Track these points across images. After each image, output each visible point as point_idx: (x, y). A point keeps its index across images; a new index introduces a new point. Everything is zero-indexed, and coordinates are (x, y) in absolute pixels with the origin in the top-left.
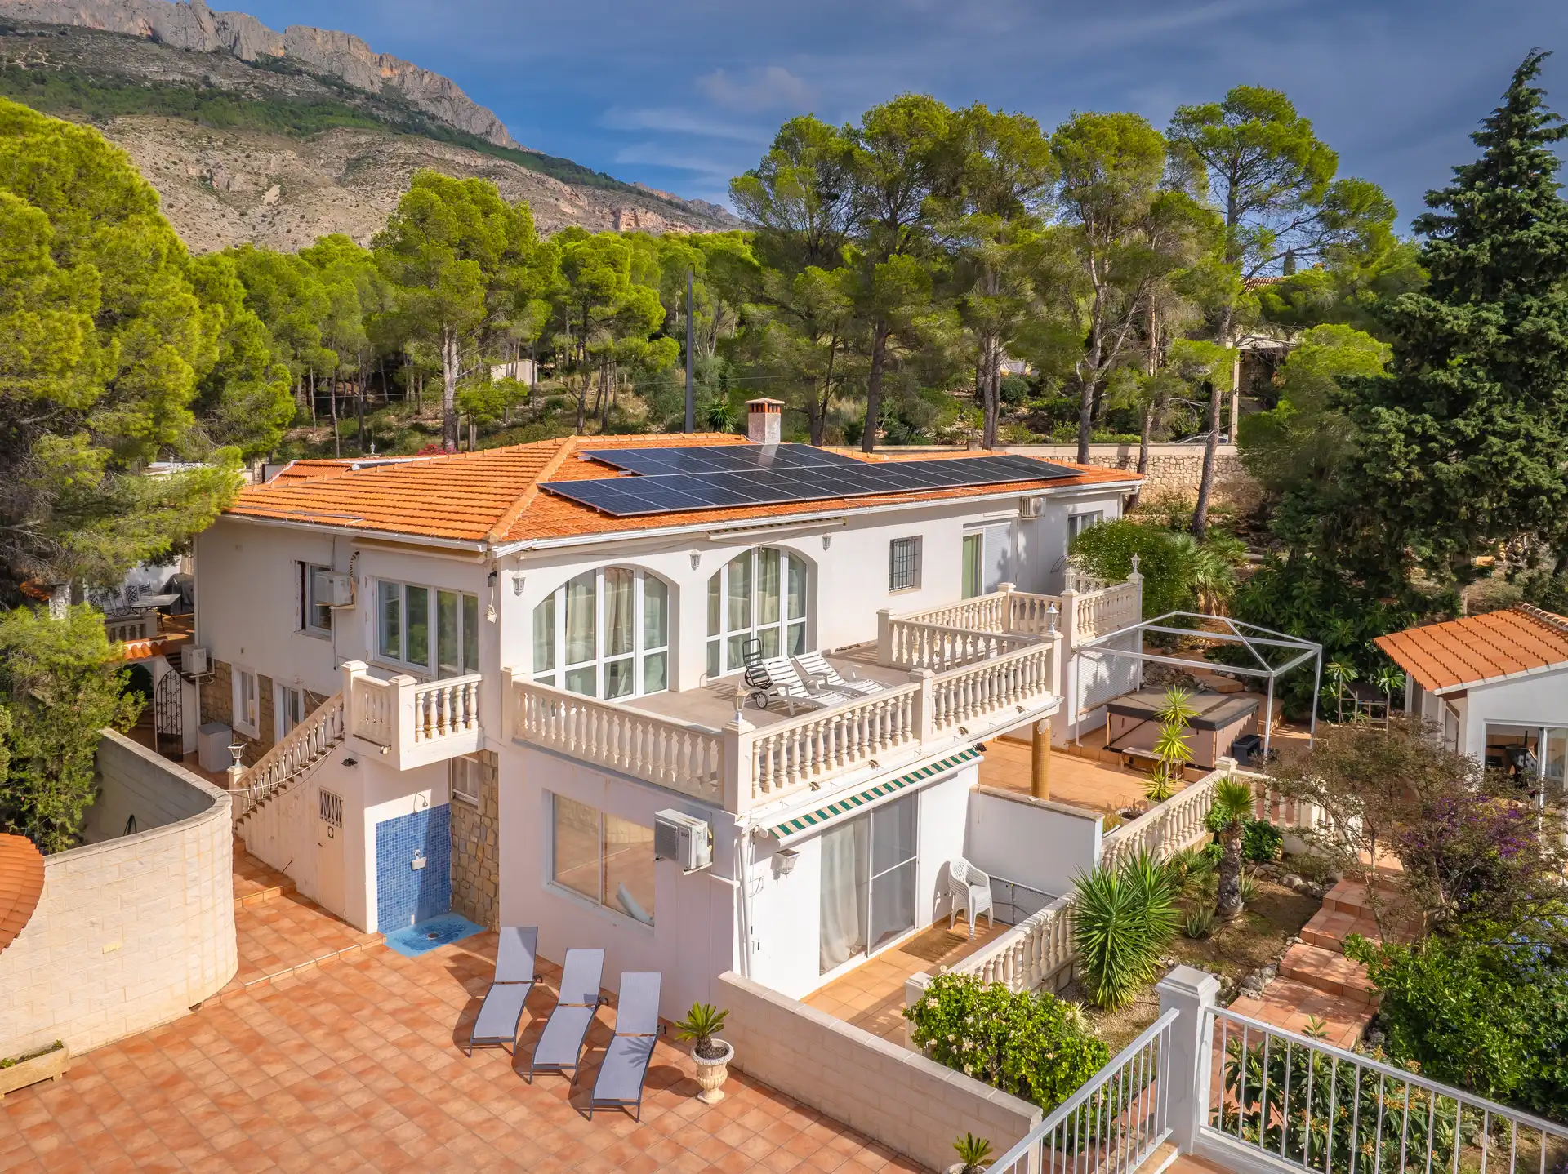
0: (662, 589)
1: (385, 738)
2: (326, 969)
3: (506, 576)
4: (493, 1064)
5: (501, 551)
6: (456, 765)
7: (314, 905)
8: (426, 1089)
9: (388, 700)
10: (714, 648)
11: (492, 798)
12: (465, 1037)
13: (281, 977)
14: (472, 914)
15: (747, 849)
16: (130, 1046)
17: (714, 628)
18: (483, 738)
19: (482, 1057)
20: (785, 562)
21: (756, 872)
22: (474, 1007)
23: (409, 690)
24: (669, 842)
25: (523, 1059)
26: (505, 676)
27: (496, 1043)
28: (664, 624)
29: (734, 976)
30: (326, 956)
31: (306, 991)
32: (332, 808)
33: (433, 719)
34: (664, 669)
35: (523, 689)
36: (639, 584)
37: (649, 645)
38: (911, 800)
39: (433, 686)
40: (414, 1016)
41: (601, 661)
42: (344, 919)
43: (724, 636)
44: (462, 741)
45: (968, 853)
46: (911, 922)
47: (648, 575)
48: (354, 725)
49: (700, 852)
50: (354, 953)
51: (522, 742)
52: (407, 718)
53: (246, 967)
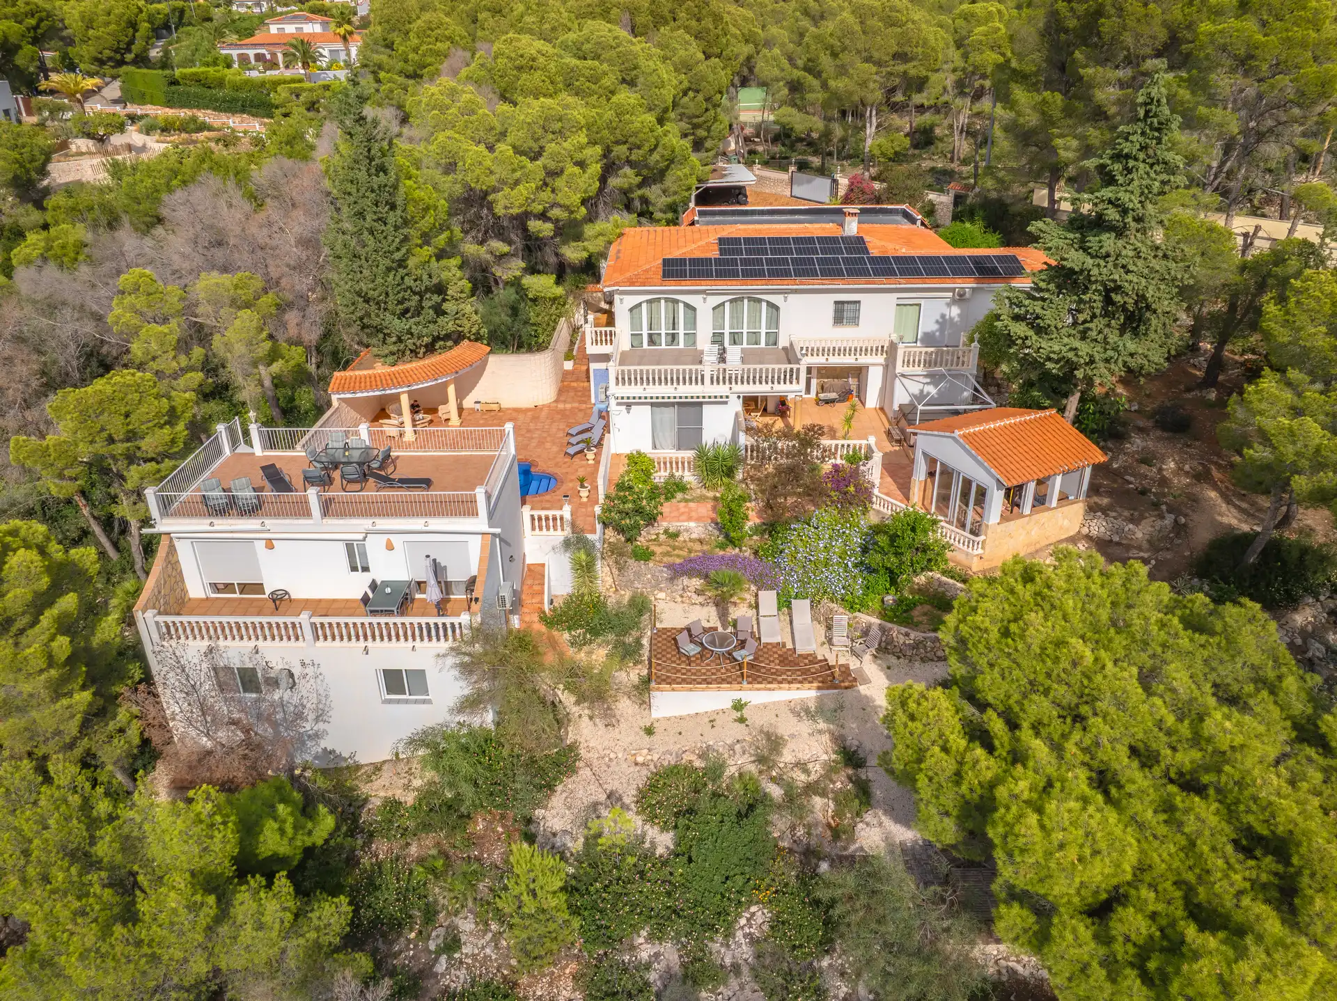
0: (690, 308)
3: (617, 297)
10: (720, 336)
15: (613, 401)
17: (722, 327)
20: (763, 304)
21: (617, 409)
23: (589, 329)
33: (599, 339)
34: (695, 340)
36: (681, 306)
37: (686, 328)
38: (698, 406)
39: (599, 329)
41: (663, 331)
43: (726, 332)
47: (683, 301)
52: (588, 338)
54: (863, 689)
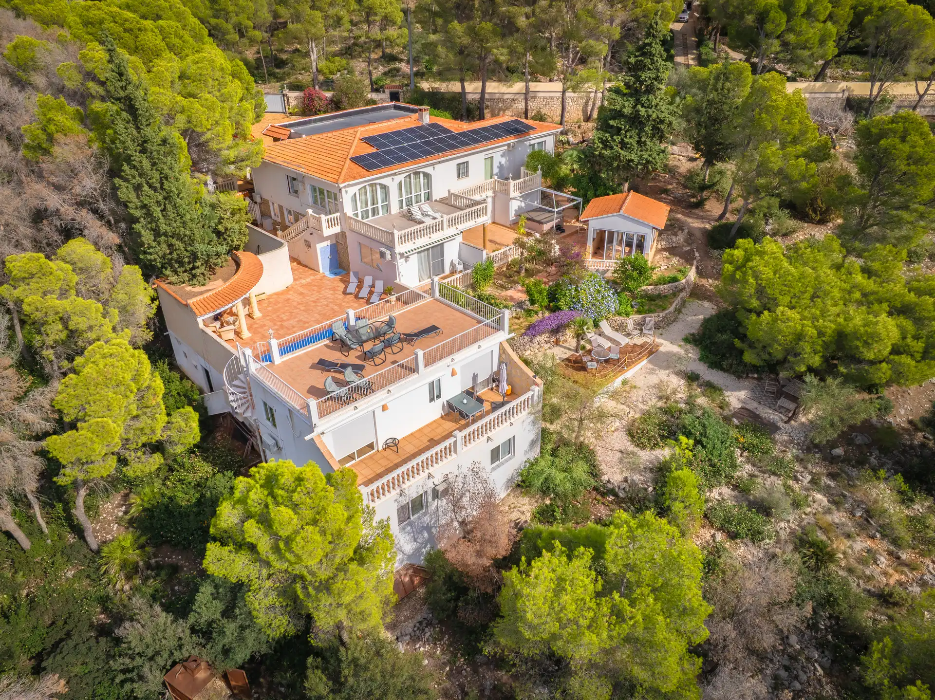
0: (384, 188)
1: (320, 229)
2: (313, 280)
3: (343, 190)
4: (351, 297)
5: (341, 186)
6: (336, 235)
7: (306, 266)
8: (338, 301)
9: (319, 220)
10: (401, 201)
11: (346, 242)
12: (345, 293)
13: (303, 282)
14: (344, 269)
15: (398, 257)
16: (277, 294)
17: (401, 196)
18: (342, 228)
19: (348, 296)
20: (421, 175)
21: (400, 262)
22: (346, 288)
23: (324, 218)
24: (382, 255)
25: (357, 297)
26: (345, 214)
27: (351, 294)
28: (386, 197)
29: (397, 281)
30: (312, 277)
31: (309, 285)
32: (308, 244)
33: (330, 224)
34: (387, 208)
35: (350, 218)
36: (378, 187)
37: (383, 202)
38: (441, 245)
39: (329, 217)
40: (334, 289)
41: (370, 207)
42: (314, 270)
43: (404, 198)
44: (337, 229)
45: (460, 257)
46: (443, 272)
47: (380, 184)
48: (311, 225)
49: (388, 257)
50: (318, 277)
51: (352, 230)
52: (324, 225)
53: (295, 280)
54: (662, 349)
